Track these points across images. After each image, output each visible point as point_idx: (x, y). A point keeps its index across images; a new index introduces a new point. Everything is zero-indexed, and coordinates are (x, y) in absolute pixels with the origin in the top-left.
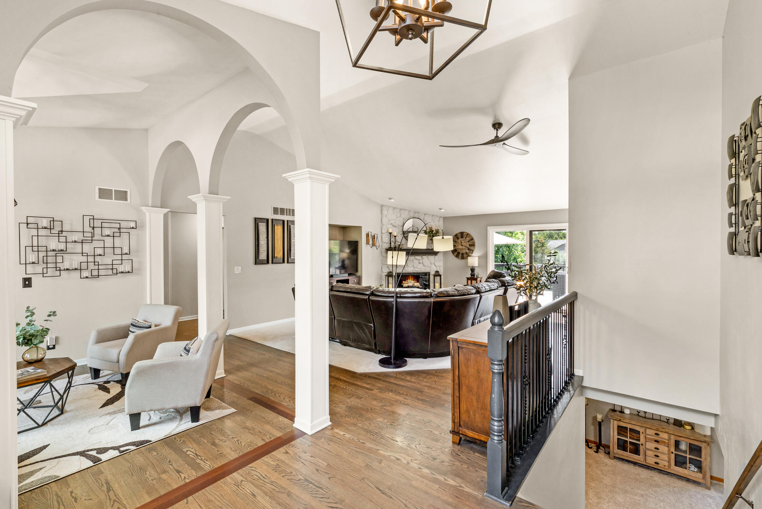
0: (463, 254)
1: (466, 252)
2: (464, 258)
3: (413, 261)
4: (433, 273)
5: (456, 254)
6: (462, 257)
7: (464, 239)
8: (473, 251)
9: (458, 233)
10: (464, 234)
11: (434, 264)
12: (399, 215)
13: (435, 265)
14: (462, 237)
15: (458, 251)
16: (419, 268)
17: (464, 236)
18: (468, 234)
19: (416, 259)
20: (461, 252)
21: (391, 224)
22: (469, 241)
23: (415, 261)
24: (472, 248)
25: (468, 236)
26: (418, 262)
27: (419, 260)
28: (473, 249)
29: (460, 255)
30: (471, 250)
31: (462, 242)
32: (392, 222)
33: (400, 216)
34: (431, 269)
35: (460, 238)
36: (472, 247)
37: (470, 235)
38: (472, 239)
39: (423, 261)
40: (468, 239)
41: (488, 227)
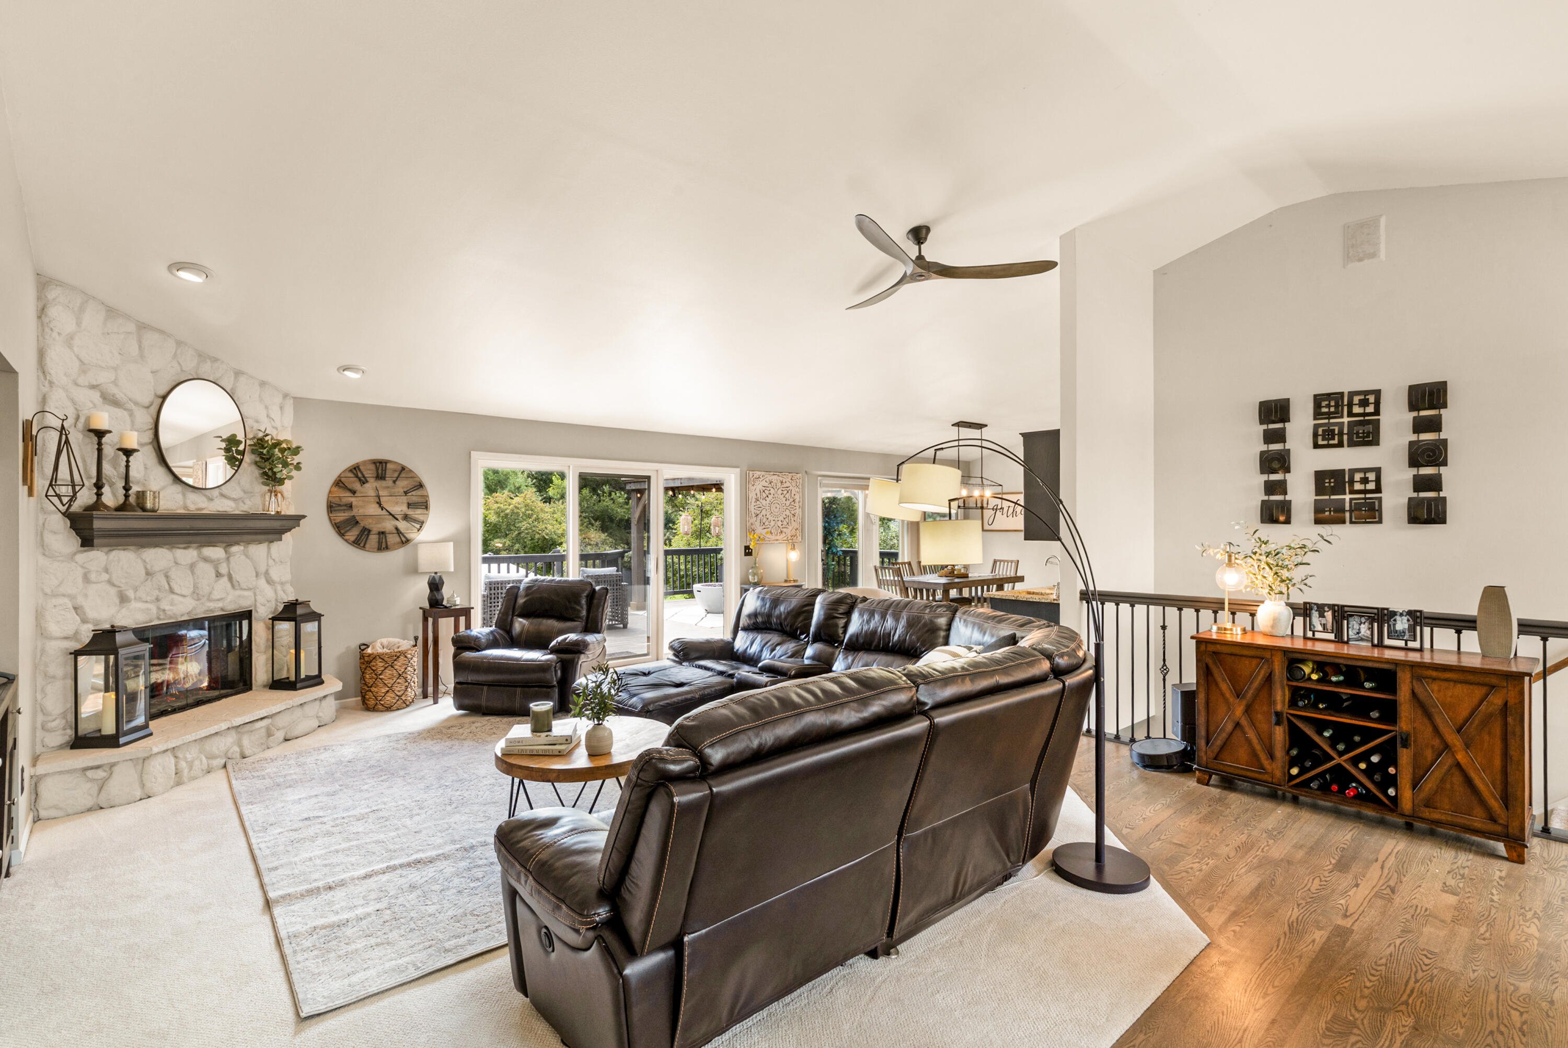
0: (382, 534)
1: (397, 529)
2: (387, 548)
3: (192, 567)
4: (263, 612)
5: (353, 534)
6: (380, 543)
7: (389, 482)
8: (422, 523)
9: (365, 462)
10: (389, 466)
11: (267, 573)
12: (134, 350)
13: (269, 581)
14: (380, 477)
15: (364, 523)
16: (216, 595)
17: (388, 474)
18: (403, 468)
19: (206, 560)
20: (376, 528)
21: (93, 387)
22: (406, 493)
23: (203, 567)
24: (417, 513)
25: (403, 475)
26: (213, 574)
27: (215, 563)
28: (421, 518)
29: (373, 539)
30: (415, 521)
31: (381, 493)
32: (104, 378)
33: (142, 356)
34: (259, 598)
35: (371, 480)
36: (419, 511)
37: (411, 471)
38: (421, 486)
39: (233, 564)
40: (403, 484)
41: (474, 454)
